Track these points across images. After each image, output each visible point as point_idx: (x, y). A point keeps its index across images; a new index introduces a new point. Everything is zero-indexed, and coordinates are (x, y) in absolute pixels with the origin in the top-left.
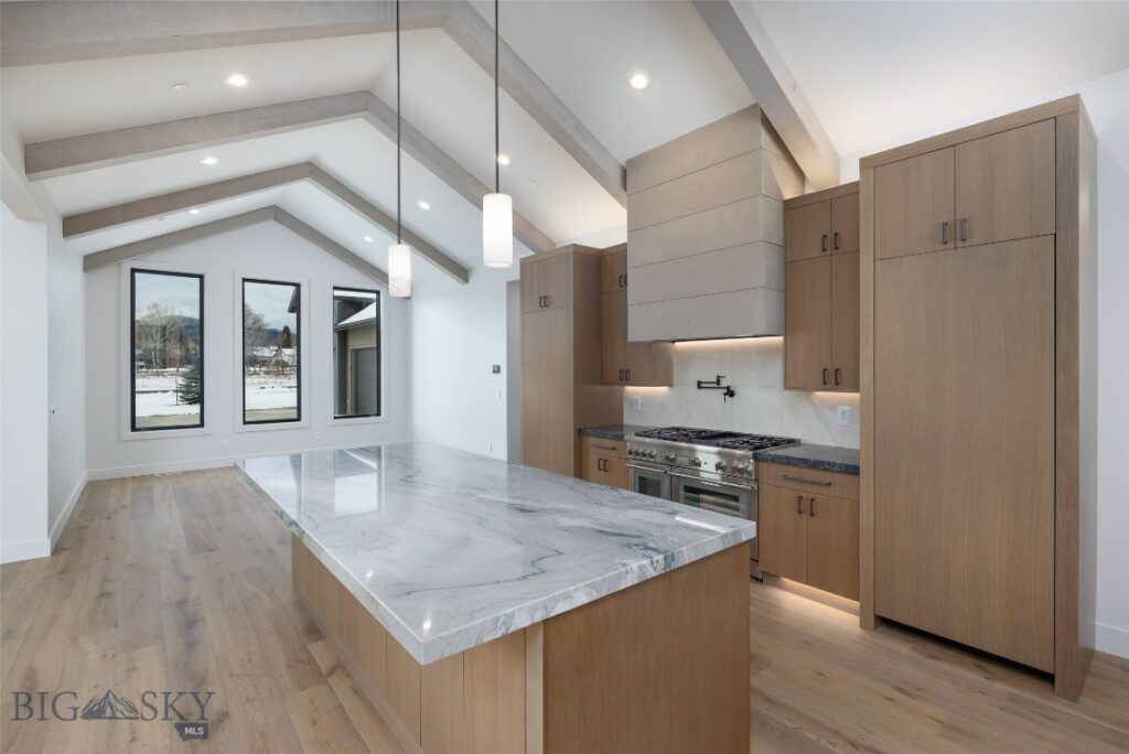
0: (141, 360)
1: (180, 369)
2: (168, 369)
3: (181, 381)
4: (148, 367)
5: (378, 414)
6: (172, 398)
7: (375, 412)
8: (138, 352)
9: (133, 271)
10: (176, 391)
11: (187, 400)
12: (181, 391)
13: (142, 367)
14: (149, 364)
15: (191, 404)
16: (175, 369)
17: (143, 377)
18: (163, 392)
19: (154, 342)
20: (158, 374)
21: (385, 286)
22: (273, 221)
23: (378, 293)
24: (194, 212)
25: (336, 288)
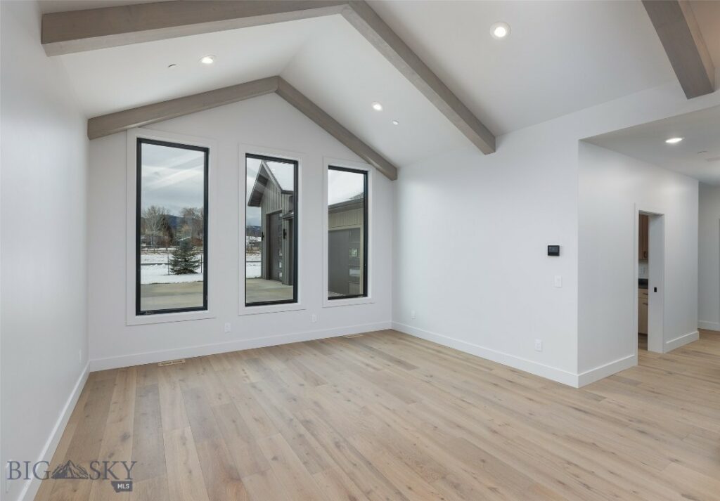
0: (144, 243)
1: (169, 249)
2: (160, 249)
3: (171, 257)
4: (148, 247)
5: (365, 294)
6: (165, 269)
7: (361, 292)
8: (142, 238)
9: (140, 141)
10: (168, 264)
11: (175, 271)
12: (171, 264)
13: (144, 247)
14: (149, 245)
15: (178, 274)
16: (165, 249)
17: (146, 254)
18: (159, 264)
19: (152, 230)
20: (154, 252)
21: (373, 165)
22: (275, 94)
23: (365, 173)
24: (207, 61)
25: (331, 167)
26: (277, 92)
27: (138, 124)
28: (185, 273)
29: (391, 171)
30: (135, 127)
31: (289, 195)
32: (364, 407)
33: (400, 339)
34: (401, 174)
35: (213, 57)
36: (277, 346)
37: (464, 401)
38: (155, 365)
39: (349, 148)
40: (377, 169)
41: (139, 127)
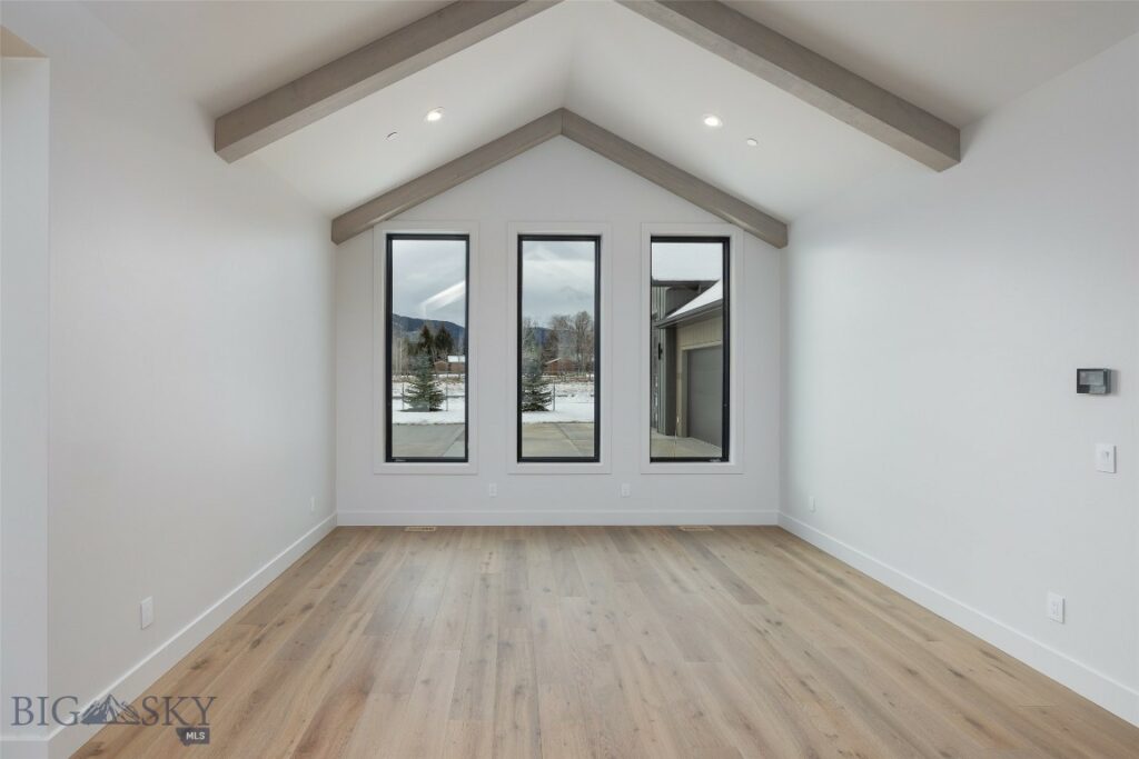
5: (726, 458)
7: (721, 454)
9: (390, 238)
21: (738, 225)
22: (560, 136)
23: (725, 241)
24: (434, 116)
25: (655, 239)
26: (563, 133)
27: (385, 216)
28: (533, 410)
29: (775, 231)
30: (381, 221)
31: (666, 288)
32: (608, 646)
33: (780, 546)
34: (795, 235)
35: (440, 108)
36: (563, 527)
37: (803, 684)
38: (402, 529)
39: (689, 201)
40: (746, 230)
41: (387, 219)
